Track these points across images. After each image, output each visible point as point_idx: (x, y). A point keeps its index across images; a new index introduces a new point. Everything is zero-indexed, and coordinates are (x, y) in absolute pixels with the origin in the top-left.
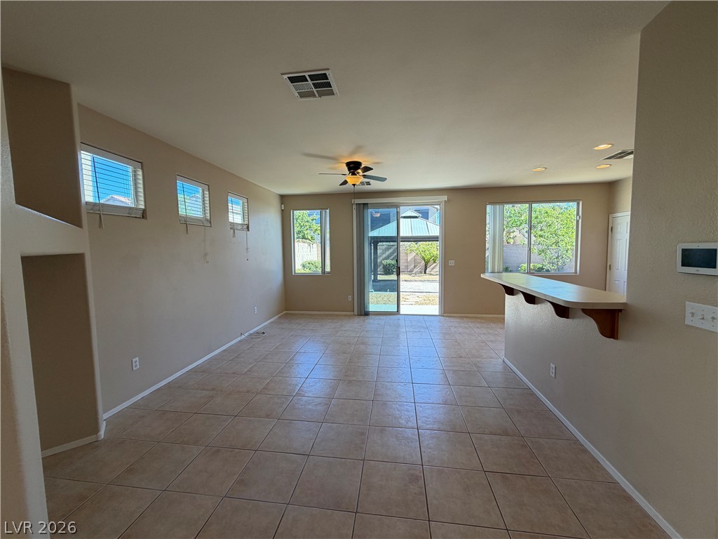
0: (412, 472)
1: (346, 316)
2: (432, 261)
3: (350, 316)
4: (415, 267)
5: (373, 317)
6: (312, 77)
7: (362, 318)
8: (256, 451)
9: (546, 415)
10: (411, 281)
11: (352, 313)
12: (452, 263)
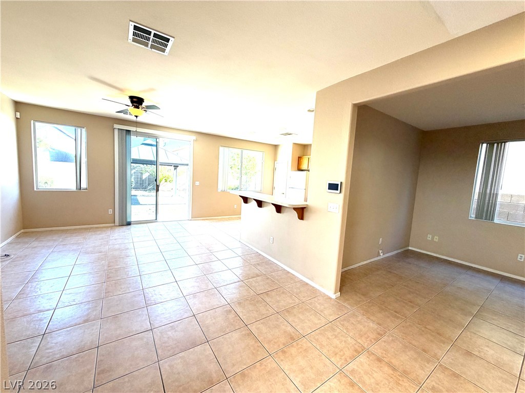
0: (225, 309)
1: (107, 227)
2: (164, 181)
3: (111, 227)
4: (149, 184)
5: (135, 225)
6: (155, 35)
7: (125, 228)
8: (98, 347)
9: (268, 263)
10: (148, 196)
11: (113, 224)
12: (197, 183)
